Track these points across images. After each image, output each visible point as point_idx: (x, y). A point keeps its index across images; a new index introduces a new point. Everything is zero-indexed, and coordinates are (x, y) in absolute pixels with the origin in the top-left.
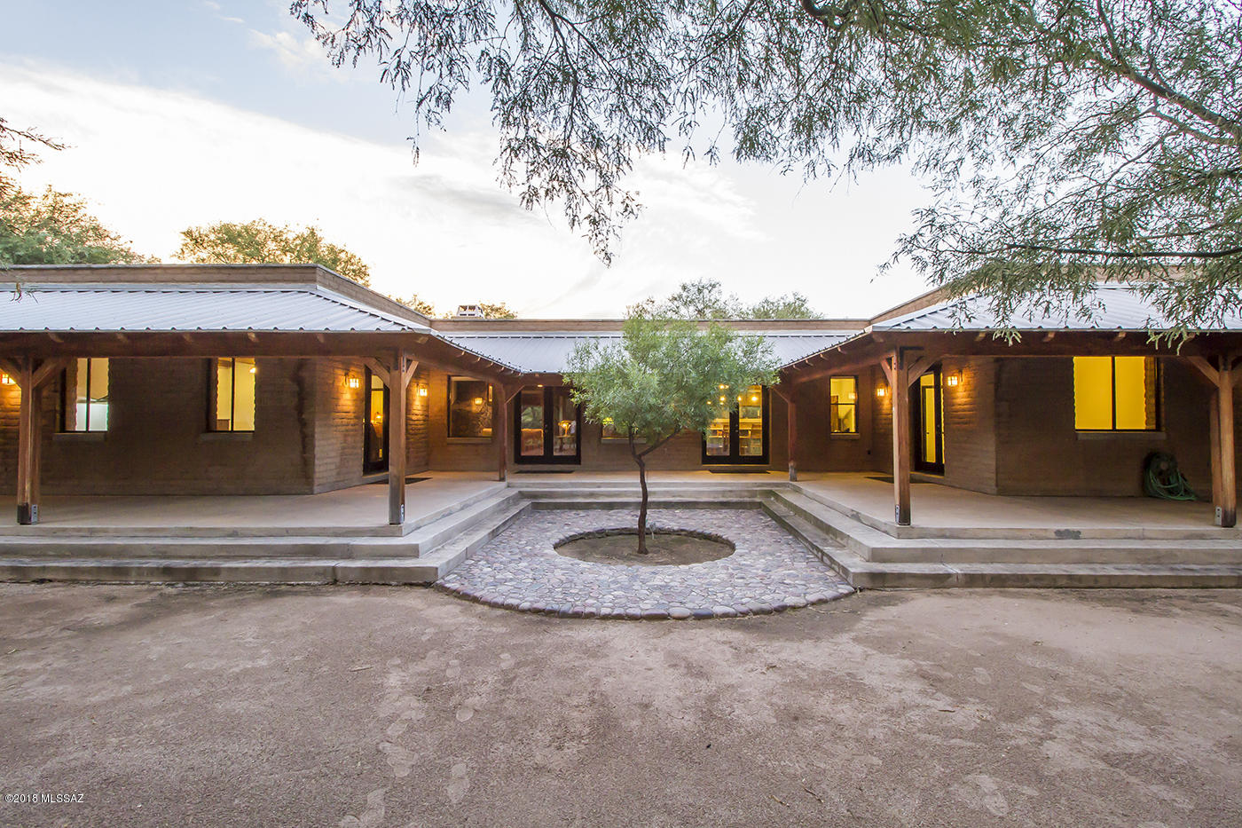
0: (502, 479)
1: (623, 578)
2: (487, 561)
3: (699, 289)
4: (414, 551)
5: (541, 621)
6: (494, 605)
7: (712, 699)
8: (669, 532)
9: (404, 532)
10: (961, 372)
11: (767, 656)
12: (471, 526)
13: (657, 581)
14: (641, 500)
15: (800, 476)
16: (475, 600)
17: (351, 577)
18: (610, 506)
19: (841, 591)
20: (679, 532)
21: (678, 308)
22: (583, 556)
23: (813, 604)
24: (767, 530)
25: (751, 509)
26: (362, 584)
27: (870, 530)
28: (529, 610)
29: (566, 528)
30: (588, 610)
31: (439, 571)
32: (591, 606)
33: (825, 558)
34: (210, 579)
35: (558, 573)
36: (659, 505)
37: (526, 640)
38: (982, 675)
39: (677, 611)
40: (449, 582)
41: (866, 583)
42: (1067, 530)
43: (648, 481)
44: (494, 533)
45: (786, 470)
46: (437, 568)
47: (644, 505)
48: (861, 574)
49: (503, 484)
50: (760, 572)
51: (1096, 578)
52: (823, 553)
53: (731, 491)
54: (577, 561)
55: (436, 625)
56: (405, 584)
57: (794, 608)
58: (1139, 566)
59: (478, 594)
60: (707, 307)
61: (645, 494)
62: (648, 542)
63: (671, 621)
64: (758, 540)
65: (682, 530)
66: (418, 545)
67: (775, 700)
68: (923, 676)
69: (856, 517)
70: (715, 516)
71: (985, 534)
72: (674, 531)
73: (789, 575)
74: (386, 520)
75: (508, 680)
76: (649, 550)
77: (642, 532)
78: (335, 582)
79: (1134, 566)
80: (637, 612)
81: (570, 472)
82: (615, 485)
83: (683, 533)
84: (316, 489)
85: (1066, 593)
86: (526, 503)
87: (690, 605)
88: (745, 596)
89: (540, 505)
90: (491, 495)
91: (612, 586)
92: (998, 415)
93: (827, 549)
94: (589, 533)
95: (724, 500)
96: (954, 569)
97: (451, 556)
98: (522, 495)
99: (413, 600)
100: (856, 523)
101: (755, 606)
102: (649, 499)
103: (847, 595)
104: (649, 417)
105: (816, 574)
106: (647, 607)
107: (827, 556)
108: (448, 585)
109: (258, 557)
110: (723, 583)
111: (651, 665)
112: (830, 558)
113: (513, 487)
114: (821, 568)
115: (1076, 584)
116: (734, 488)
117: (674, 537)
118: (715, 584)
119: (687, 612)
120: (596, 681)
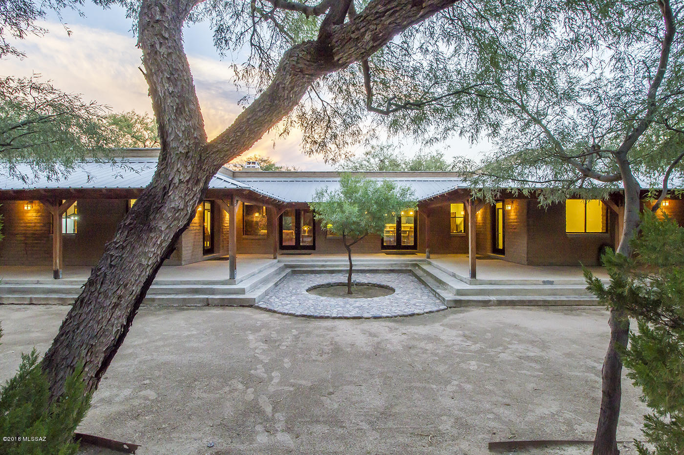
0: (275, 258)
1: (341, 303)
2: (276, 296)
3: (381, 148)
4: (242, 291)
5: (307, 320)
6: (284, 314)
7: (379, 343)
8: (362, 284)
9: (237, 283)
10: (512, 202)
11: (403, 330)
12: (265, 281)
13: (357, 304)
14: (349, 268)
15: (431, 256)
16: (275, 312)
17: (216, 302)
18: (332, 272)
19: (440, 308)
20: (368, 284)
21: (369, 159)
22: (321, 294)
23: (427, 313)
24: (412, 283)
25: (406, 273)
26: (221, 306)
27: (458, 282)
28: (300, 315)
29: (311, 282)
30: (326, 315)
31: (256, 300)
32: (327, 313)
33: (437, 295)
34: (150, 303)
35: (311, 301)
36: (358, 271)
37: (300, 326)
38: (489, 335)
39: (366, 315)
40: (261, 305)
41: (452, 305)
42: (548, 281)
43: (352, 259)
44: (276, 285)
45: (425, 253)
46: (255, 299)
47: (351, 272)
48: (451, 301)
49: (276, 261)
50: (405, 301)
51: (555, 302)
52: (436, 293)
53: (395, 264)
54: (318, 296)
55: (261, 321)
56: (240, 306)
57: (418, 314)
58: (577, 296)
59: (276, 309)
60: (385, 158)
61: (351, 266)
62: (353, 288)
63: (363, 319)
64: (407, 287)
65: (370, 283)
66: (244, 288)
67: (403, 343)
68: (464, 336)
69: (454, 276)
70: (386, 277)
71: (509, 283)
72: (365, 284)
73: (418, 302)
74: (228, 277)
75: (296, 338)
76: (353, 292)
77: (349, 284)
78: (208, 305)
79: (575, 296)
80: (348, 316)
81: (310, 254)
82: (335, 261)
83: (370, 285)
84: (183, 263)
85: (541, 308)
86: (289, 270)
87: (372, 313)
88: (397, 310)
89: (296, 272)
90: (271, 266)
91: (337, 306)
92: (528, 225)
93: (438, 291)
94: (323, 285)
95: (392, 268)
96: (493, 298)
97: (260, 294)
98: (287, 266)
99: (247, 312)
100: (453, 278)
101: (401, 313)
102: (353, 268)
103: (443, 310)
104: (353, 227)
105: (431, 301)
106: (353, 313)
107: (437, 293)
108: (261, 306)
109: (171, 294)
110: (387, 305)
111: (354, 333)
112: (439, 295)
113: (281, 262)
114: (434, 299)
115: (547, 304)
116: (398, 262)
117: (365, 287)
118: (383, 306)
119: (371, 316)
120: (333, 338)
